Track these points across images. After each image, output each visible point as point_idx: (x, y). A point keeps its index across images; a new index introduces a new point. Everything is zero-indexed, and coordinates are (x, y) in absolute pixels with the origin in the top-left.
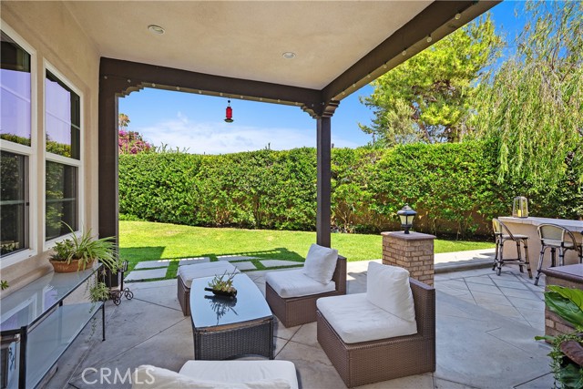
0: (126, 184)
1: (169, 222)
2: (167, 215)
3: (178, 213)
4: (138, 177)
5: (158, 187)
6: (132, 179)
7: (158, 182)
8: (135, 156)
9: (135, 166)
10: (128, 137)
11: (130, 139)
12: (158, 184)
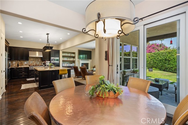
0: (156, 60)
1: (170, 72)
2: (169, 70)
3: (173, 69)
4: (160, 58)
5: (166, 61)
6: (158, 59)
7: (166, 59)
8: (159, 52)
9: (159, 55)
10: (159, 46)
11: (160, 46)
12: (166, 60)
